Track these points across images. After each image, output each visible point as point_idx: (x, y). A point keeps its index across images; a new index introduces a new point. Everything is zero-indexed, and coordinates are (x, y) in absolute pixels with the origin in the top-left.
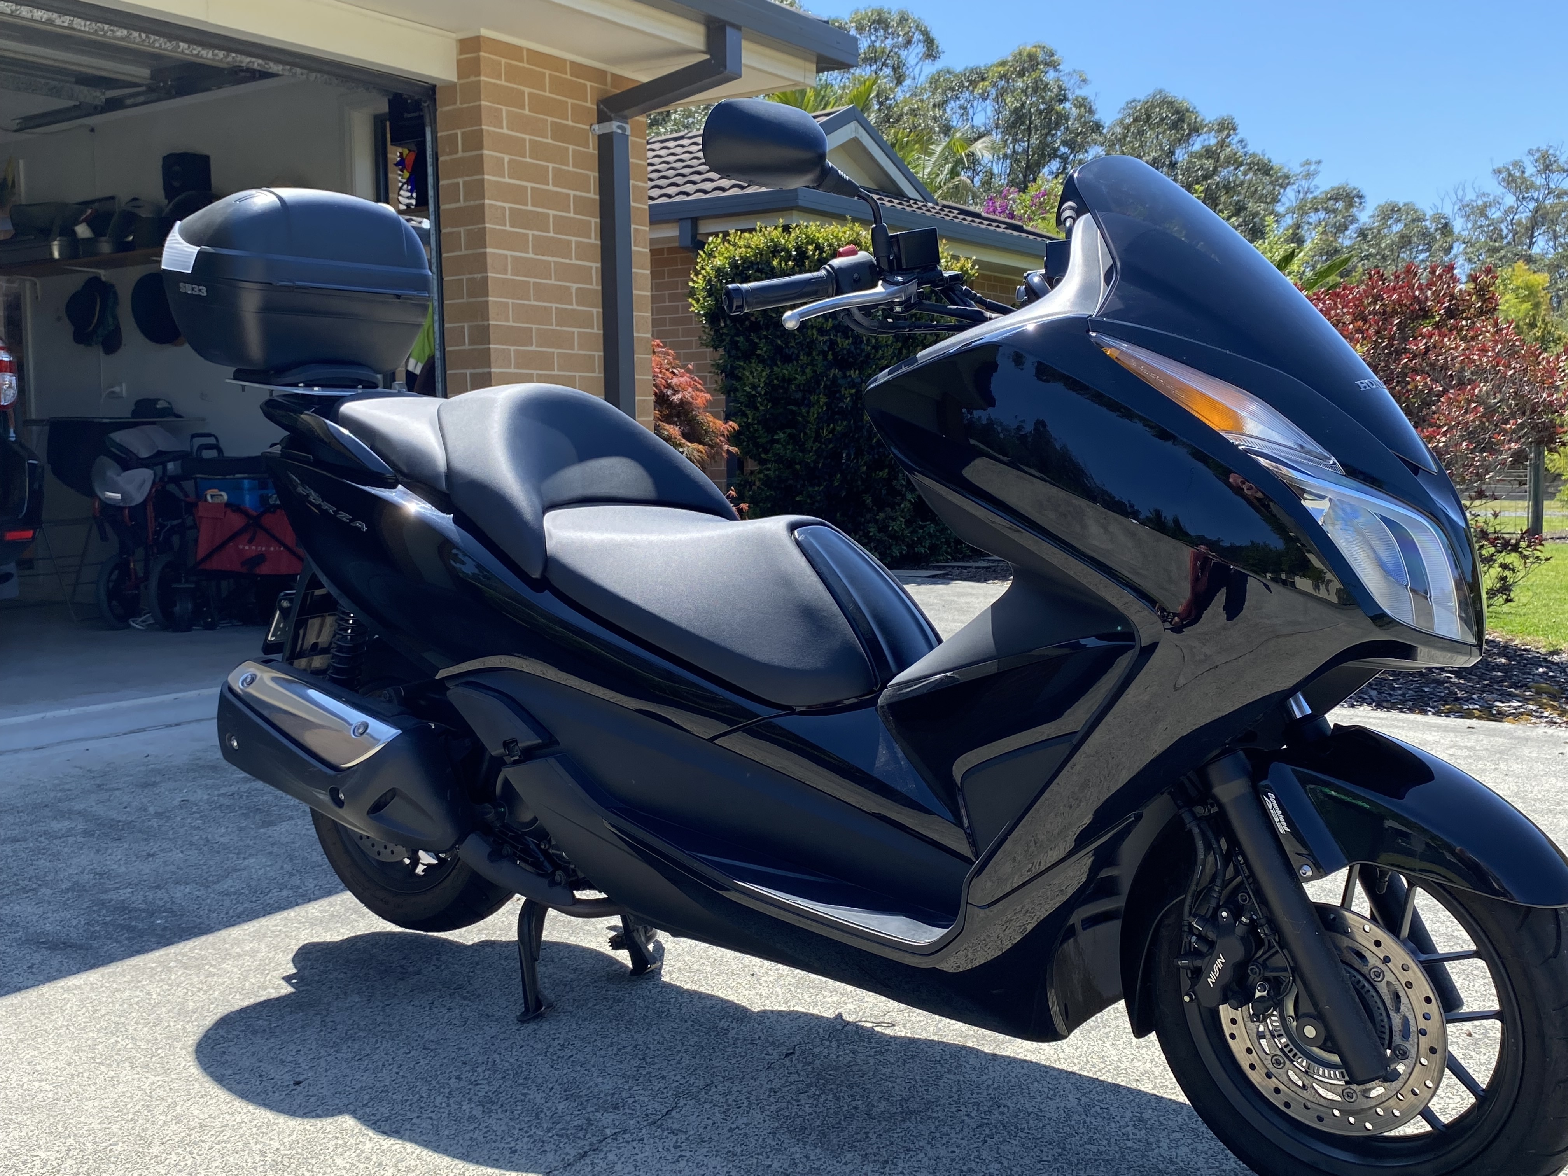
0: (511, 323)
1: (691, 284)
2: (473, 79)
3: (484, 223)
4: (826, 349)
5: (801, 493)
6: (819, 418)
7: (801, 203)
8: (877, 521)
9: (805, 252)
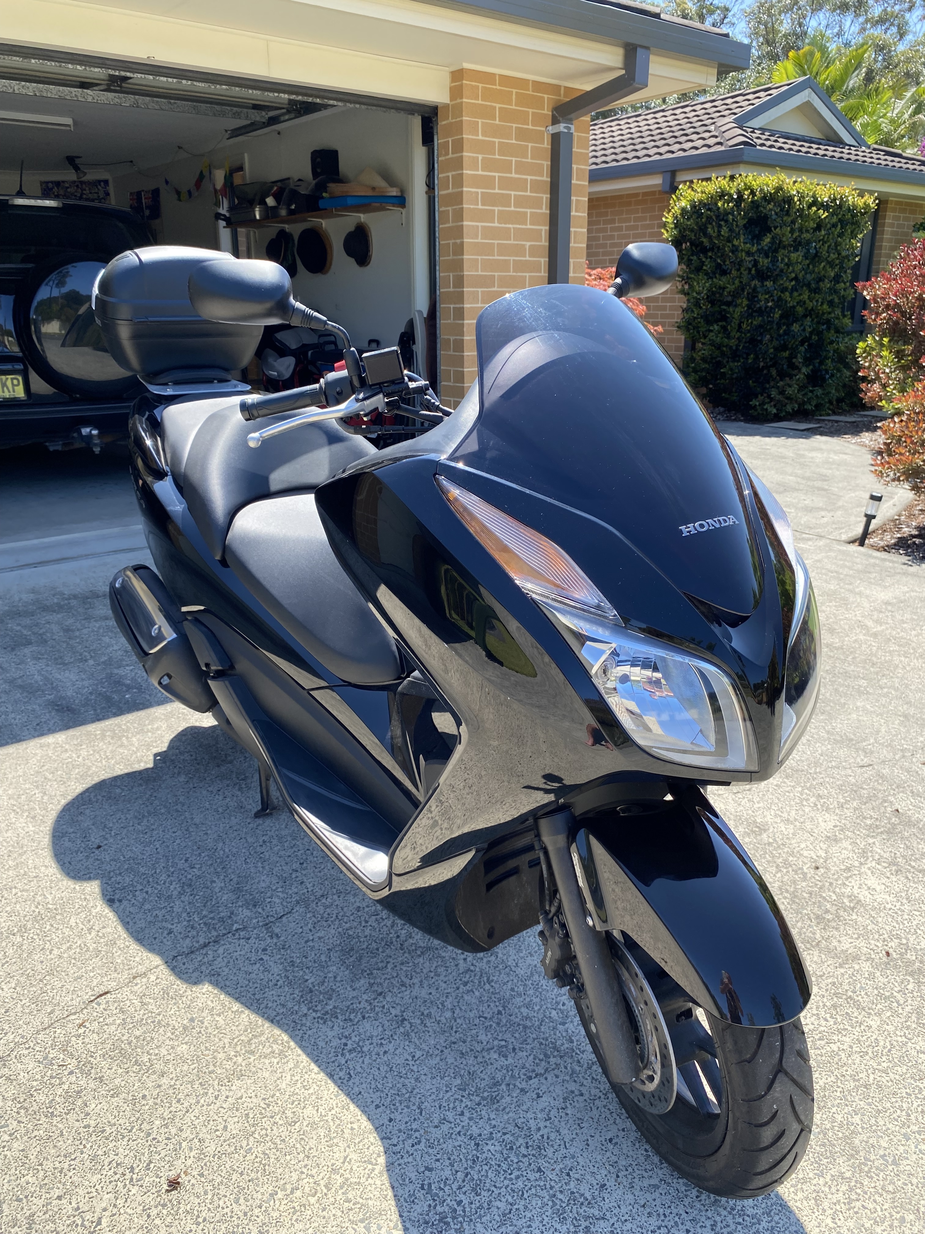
0: (480, 273)
1: (664, 219)
2: (459, 101)
3: (462, 204)
4: (750, 266)
5: (725, 367)
6: (741, 316)
7: (745, 158)
8: (778, 387)
9: (742, 196)
